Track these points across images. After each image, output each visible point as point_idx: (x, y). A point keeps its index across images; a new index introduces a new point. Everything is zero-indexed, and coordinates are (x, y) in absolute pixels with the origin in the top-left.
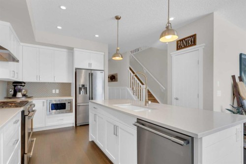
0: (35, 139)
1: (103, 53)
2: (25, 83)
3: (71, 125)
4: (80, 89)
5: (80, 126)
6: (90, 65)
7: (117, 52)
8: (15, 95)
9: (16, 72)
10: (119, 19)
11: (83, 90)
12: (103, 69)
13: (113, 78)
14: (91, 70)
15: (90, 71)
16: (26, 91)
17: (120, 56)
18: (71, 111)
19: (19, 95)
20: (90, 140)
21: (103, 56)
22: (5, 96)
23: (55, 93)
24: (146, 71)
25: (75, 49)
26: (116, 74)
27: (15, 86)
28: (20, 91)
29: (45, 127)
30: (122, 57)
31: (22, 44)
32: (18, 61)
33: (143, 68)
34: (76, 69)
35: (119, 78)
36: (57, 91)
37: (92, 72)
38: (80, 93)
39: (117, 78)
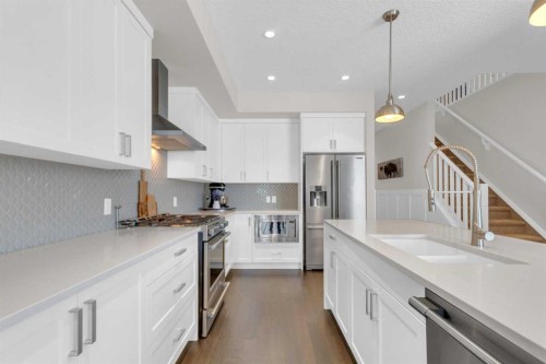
0: (228, 284)
1: (363, 115)
2: (224, 185)
3: (297, 267)
4: (313, 194)
5: (313, 270)
6: (333, 143)
7: (388, 103)
8: (211, 205)
9: (208, 168)
10: (394, 17)
11: (318, 197)
12: (362, 151)
13: (390, 170)
14: (335, 154)
15: (332, 158)
16: (227, 198)
17: (397, 111)
18: (295, 239)
19: (217, 205)
20: (326, 308)
21: (362, 121)
22: (201, 206)
23: (271, 203)
24: (492, 146)
25: (302, 115)
26: (400, 161)
27: (212, 190)
28: (218, 198)
29: (253, 263)
30: (401, 112)
31: (220, 120)
32: (204, 148)
33: (479, 138)
34: (305, 155)
35: (406, 168)
36: (274, 199)
37: (338, 158)
38: (312, 204)
39: (401, 170)
